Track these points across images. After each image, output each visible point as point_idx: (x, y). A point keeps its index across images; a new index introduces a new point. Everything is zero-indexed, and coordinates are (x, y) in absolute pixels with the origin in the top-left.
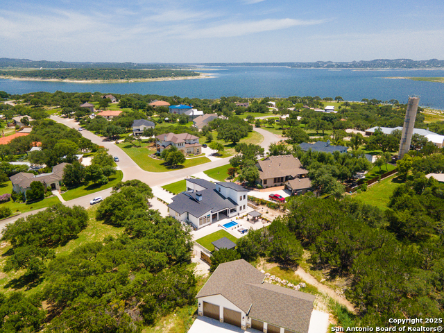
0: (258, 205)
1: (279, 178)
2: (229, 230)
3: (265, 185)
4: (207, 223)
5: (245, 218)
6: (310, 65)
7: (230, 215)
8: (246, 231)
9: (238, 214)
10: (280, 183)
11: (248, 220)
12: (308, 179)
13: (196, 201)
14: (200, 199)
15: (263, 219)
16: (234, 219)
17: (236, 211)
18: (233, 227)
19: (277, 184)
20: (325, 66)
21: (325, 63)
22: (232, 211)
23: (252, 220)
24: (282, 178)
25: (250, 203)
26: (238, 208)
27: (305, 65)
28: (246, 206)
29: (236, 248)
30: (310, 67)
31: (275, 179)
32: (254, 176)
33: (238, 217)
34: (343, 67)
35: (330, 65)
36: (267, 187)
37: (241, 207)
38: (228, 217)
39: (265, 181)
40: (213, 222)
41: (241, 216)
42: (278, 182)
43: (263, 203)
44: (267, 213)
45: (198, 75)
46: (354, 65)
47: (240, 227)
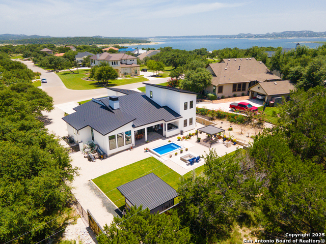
0: (212, 119)
1: (240, 84)
2: (164, 158)
3: (220, 95)
4: (126, 147)
5: (194, 138)
6: (234, 37)
7: (167, 133)
8: (198, 159)
9: (182, 133)
10: (241, 93)
11: (199, 141)
12: (287, 82)
13: (109, 109)
14: (116, 105)
15: (225, 139)
16: (174, 140)
17: (177, 127)
18: (173, 152)
19: (237, 93)
20: (246, 36)
21: (246, 35)
22: (171, 127)
23: (206, 141)
24: (244, 84)
25: (200, 117)
26: (180, 122)
27: (230, 37)
28: (194, 121)
29: (177, 202)
30: (235, 38)
31: (235, 85)
32: (204, 80)
33: (181, 136)
34: (260, 37)
35: (250, 36)
36: (223, 98)
37: (185, 122)
38: (164, 137)
39: (221, 89)
40: (137, 145)
41: (185, 134)
42: (239, 90)
43: (220, 116)
44: (230, 130)
45: (149, 42)
46: (268, 35)
47: (185, 153)
